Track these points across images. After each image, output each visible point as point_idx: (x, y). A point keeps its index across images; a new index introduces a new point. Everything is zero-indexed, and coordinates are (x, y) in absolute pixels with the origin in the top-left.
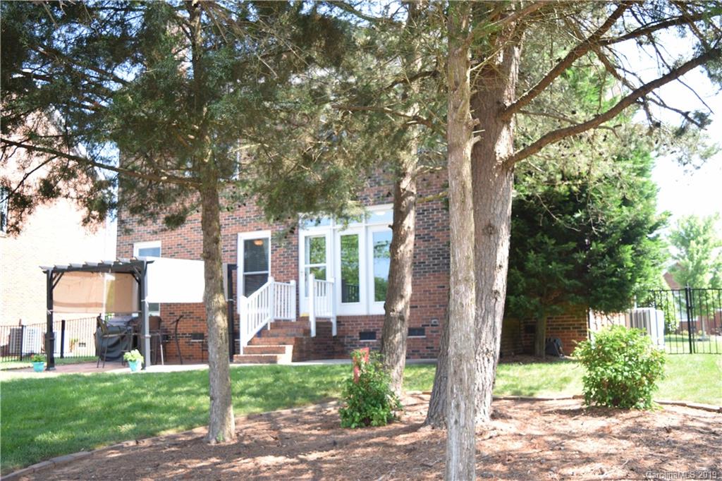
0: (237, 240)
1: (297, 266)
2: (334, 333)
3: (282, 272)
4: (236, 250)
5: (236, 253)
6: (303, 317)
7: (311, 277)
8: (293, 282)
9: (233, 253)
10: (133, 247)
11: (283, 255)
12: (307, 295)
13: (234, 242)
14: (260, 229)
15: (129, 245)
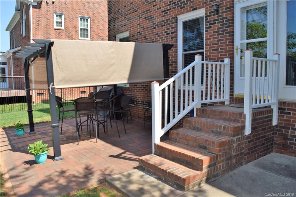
0: (177, 22)
1: (232, 42)
2: (275, 122)
3: (216, 50)
4: (176, 32)
5: (177, 35)
6: (236, 98)
7: (248, 54)
8: (227, 61)
9: (174, 35)
10: (116, 38)
11: (216, 32)
12: (242, 74)
13: (174, 25)
14: (196, 9)
15: (113, 36)
